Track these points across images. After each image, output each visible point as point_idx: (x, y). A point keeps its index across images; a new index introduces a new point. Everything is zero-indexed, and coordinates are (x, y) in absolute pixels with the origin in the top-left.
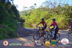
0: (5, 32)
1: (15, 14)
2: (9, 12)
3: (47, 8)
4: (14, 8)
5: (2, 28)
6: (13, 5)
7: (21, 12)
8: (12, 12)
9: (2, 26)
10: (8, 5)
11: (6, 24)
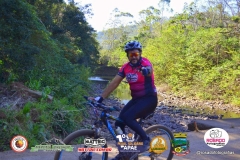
0: (42, 117)
1: (80, 44)
2: (54, 36)
3: (218, 12)
4: (75, 19)
5: (30, 102)
6: (72, 4)
7: (102, 33)
8: (68, 34)
9: (30, 94)
10: (51, 7)
11: (44, 84)
